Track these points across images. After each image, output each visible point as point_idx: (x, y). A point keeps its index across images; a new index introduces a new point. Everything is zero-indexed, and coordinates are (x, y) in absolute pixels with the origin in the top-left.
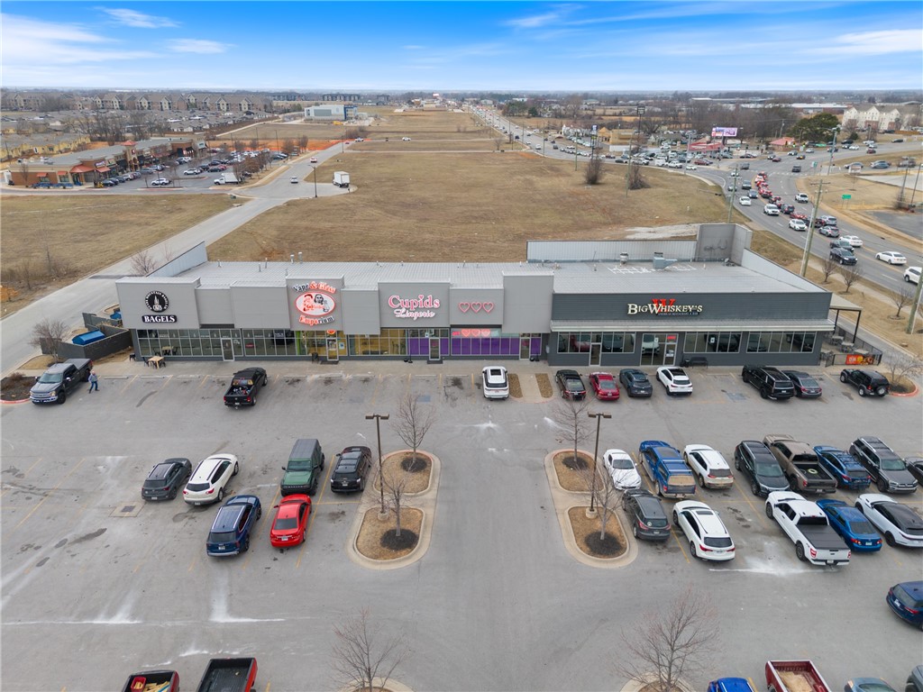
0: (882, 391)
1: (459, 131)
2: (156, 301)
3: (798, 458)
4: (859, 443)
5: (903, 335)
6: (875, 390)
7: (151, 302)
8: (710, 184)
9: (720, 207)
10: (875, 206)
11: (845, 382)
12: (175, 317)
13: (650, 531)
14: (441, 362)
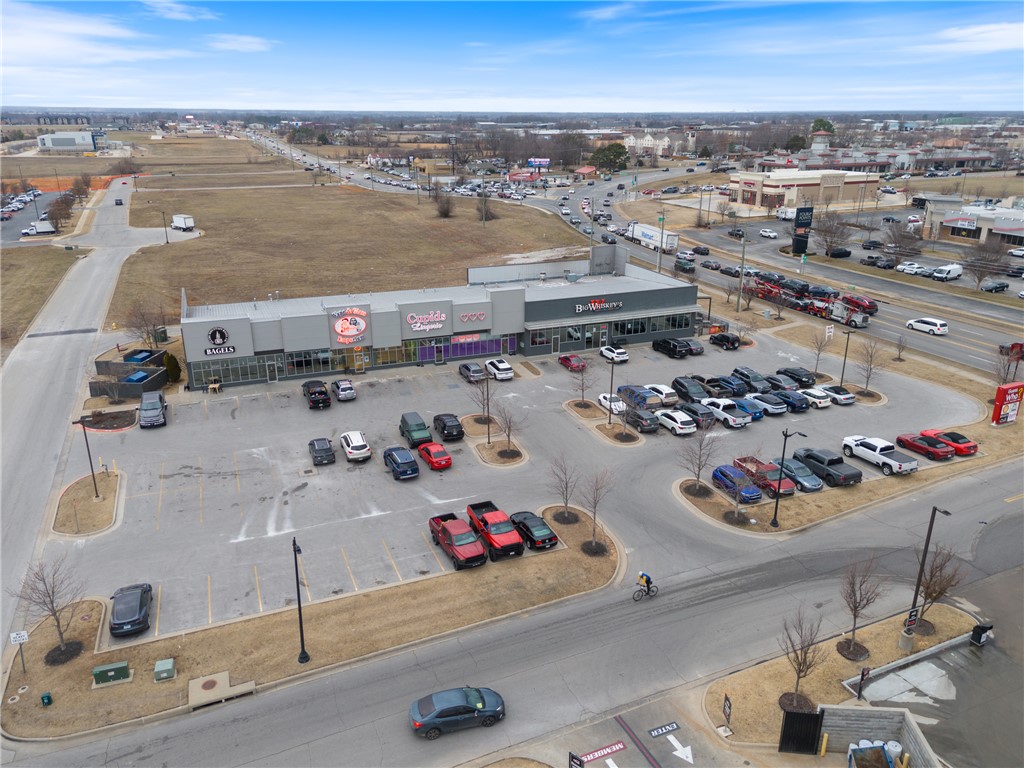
0: (736, 345)
1: (250, 163)
2: (218, 335)
3: (709, 382)
4: (736, 371)
5: (735, 314)
6: (733, 344)
7: (213, 337)
8: (549, 213)
9: (570, 233)
10: (682, 226)
11: (714, 343)
12: (234, 348)
13: (650, 425)
14: (445, 363)
